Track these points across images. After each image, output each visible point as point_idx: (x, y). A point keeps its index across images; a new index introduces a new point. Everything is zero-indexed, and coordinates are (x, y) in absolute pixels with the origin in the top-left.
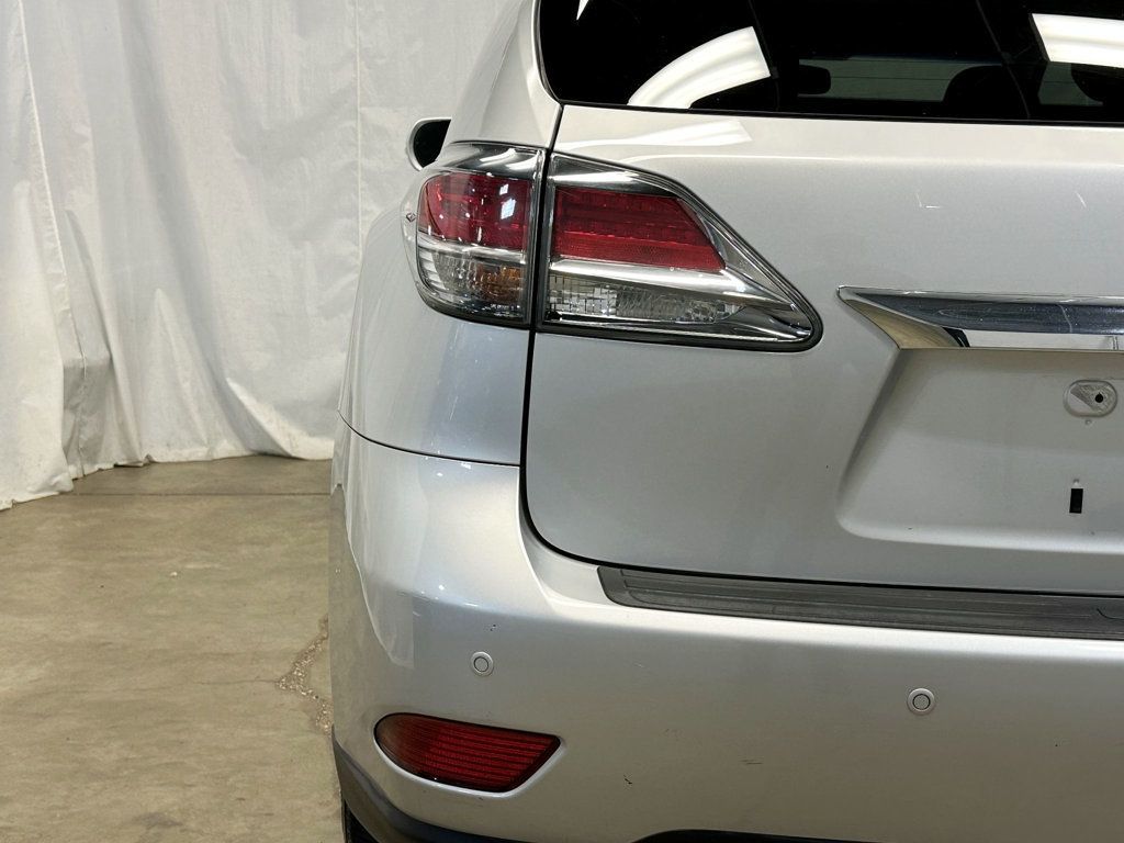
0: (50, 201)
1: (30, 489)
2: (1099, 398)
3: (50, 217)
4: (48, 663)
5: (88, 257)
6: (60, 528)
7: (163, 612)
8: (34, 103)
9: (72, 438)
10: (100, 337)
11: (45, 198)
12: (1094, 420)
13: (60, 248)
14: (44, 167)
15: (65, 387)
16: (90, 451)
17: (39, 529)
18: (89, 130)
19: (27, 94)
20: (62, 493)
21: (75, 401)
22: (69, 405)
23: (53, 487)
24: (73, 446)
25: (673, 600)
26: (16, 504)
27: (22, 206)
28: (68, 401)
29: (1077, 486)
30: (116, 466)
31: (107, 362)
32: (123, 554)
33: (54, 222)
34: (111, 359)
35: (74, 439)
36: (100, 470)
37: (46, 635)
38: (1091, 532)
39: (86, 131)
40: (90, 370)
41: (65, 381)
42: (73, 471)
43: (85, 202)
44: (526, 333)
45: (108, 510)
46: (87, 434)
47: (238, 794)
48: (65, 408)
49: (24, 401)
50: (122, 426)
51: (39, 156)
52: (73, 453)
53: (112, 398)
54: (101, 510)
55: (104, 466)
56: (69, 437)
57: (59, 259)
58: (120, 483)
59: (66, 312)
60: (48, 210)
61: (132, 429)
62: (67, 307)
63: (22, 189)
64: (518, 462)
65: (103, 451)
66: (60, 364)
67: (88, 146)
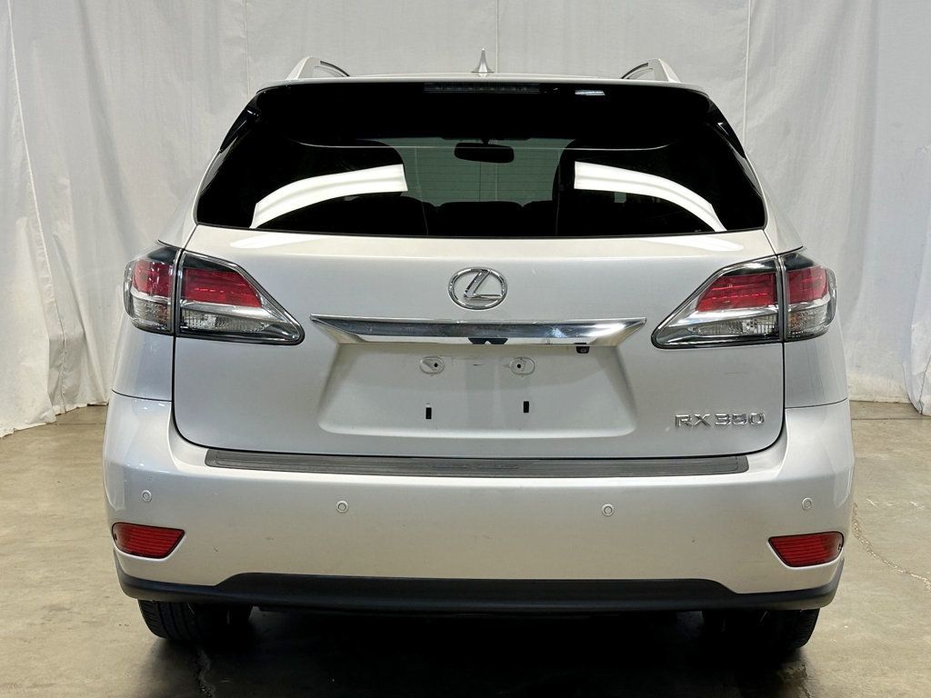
0: (41, 230)
1: (26, 421)
2: (436, 365)
3: (41, 240)
4: (14, 527)
5: (68, 266)
6: (41, 446)
7: (92, 497)
8: (29, 165)
9: (56, 387)
10: (77, 318)
11: (38, 227)
12: (435, 376)
13: (47, 260)
14: (37, 207)
15: (50, 354)
16: (71, 396)
17: (29, 447)
18: (69, 181)
19: (25, 159)
20: (48, 424)
21: (58, 363)
22: (53, 364)
23: (42, 420)
24: (58, 392)
25: (234, 464)
26: (16, 431)
27: (22, 235)
28: (54, 361)
29: (428, 406)
30: (89, 405)
31: (81, 336)
32: (78, 462)
33: (44, 244)
34: (84, 334)
35: (59, 388)
36: (78, 408)
37: (17, 511)
38: (436, 428)
39: (66, 182)
40: (69, 342)
41: (50, 350)
42: (57, 409)
43: (66, 230)
44: (172, 337)
45: (75, 434)
46: (68, 384)
47: (106, 594)
48: (50, 367)
49: (22, 363)
50: (93, 378)
51: (33, 200)
52: (58, 397)
53: (86, 360)
54: (70, 435)
55: (80, 406)
56: (54, 386)
57: (47, 268)
58: (90, 416)
59: (52, 302)
60: (39, 236)
61: (100, 382)
62: (53, 300)
63: (22, 223)
64: (171, 399)
65: (79, 395)
66: (47, 338)
67: (68, 191)
